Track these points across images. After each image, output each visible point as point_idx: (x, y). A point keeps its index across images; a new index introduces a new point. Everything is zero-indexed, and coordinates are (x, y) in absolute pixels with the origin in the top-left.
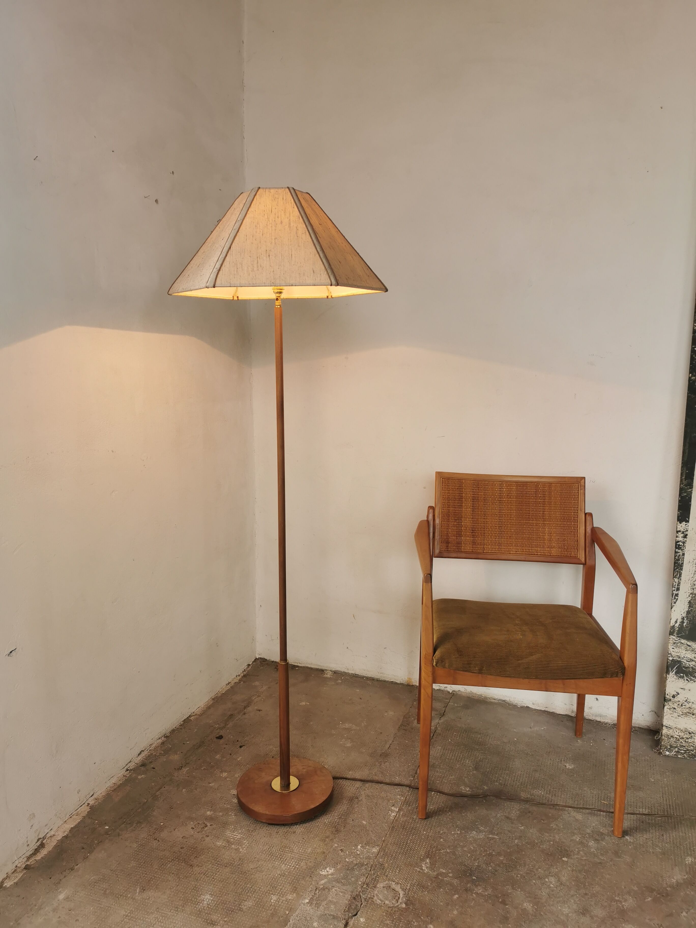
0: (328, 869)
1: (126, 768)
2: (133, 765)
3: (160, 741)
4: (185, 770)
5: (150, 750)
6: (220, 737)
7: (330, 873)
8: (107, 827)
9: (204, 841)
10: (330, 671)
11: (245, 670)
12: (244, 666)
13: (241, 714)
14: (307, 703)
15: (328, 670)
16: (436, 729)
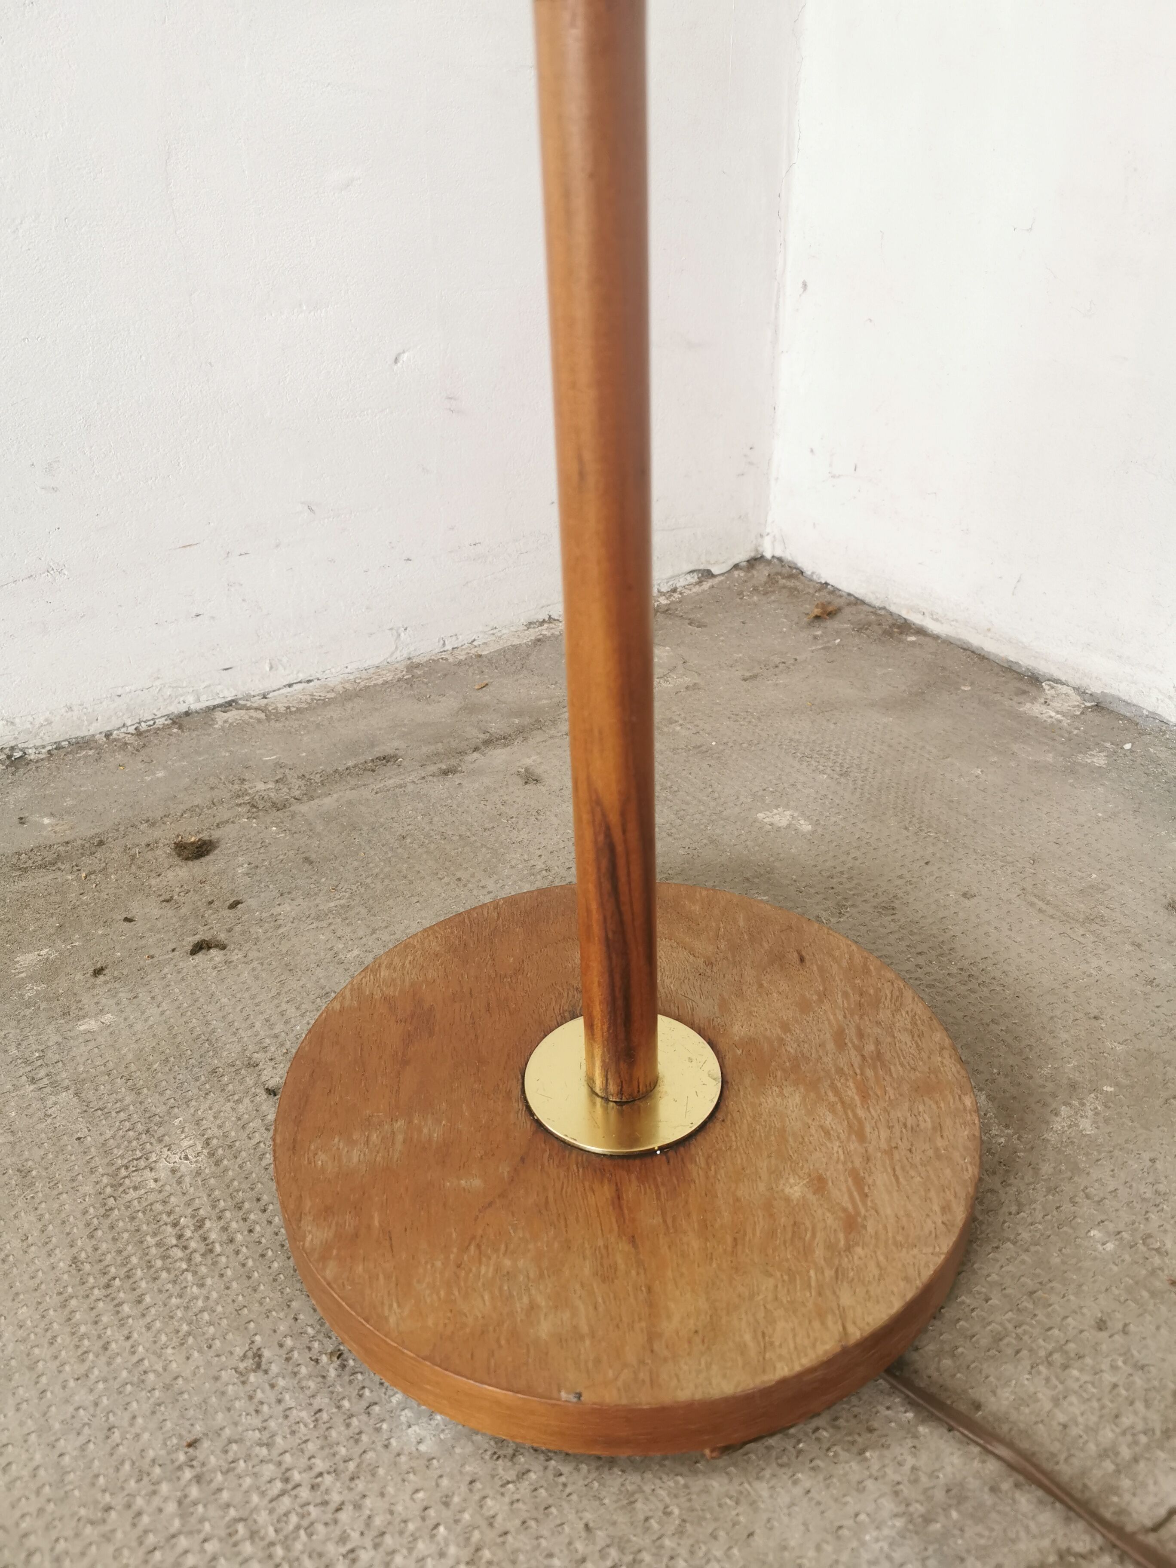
6: (195, 851)
10: (1078, 689)
13: (433, 768)
14: (802, 822)
15: (1062, 683)
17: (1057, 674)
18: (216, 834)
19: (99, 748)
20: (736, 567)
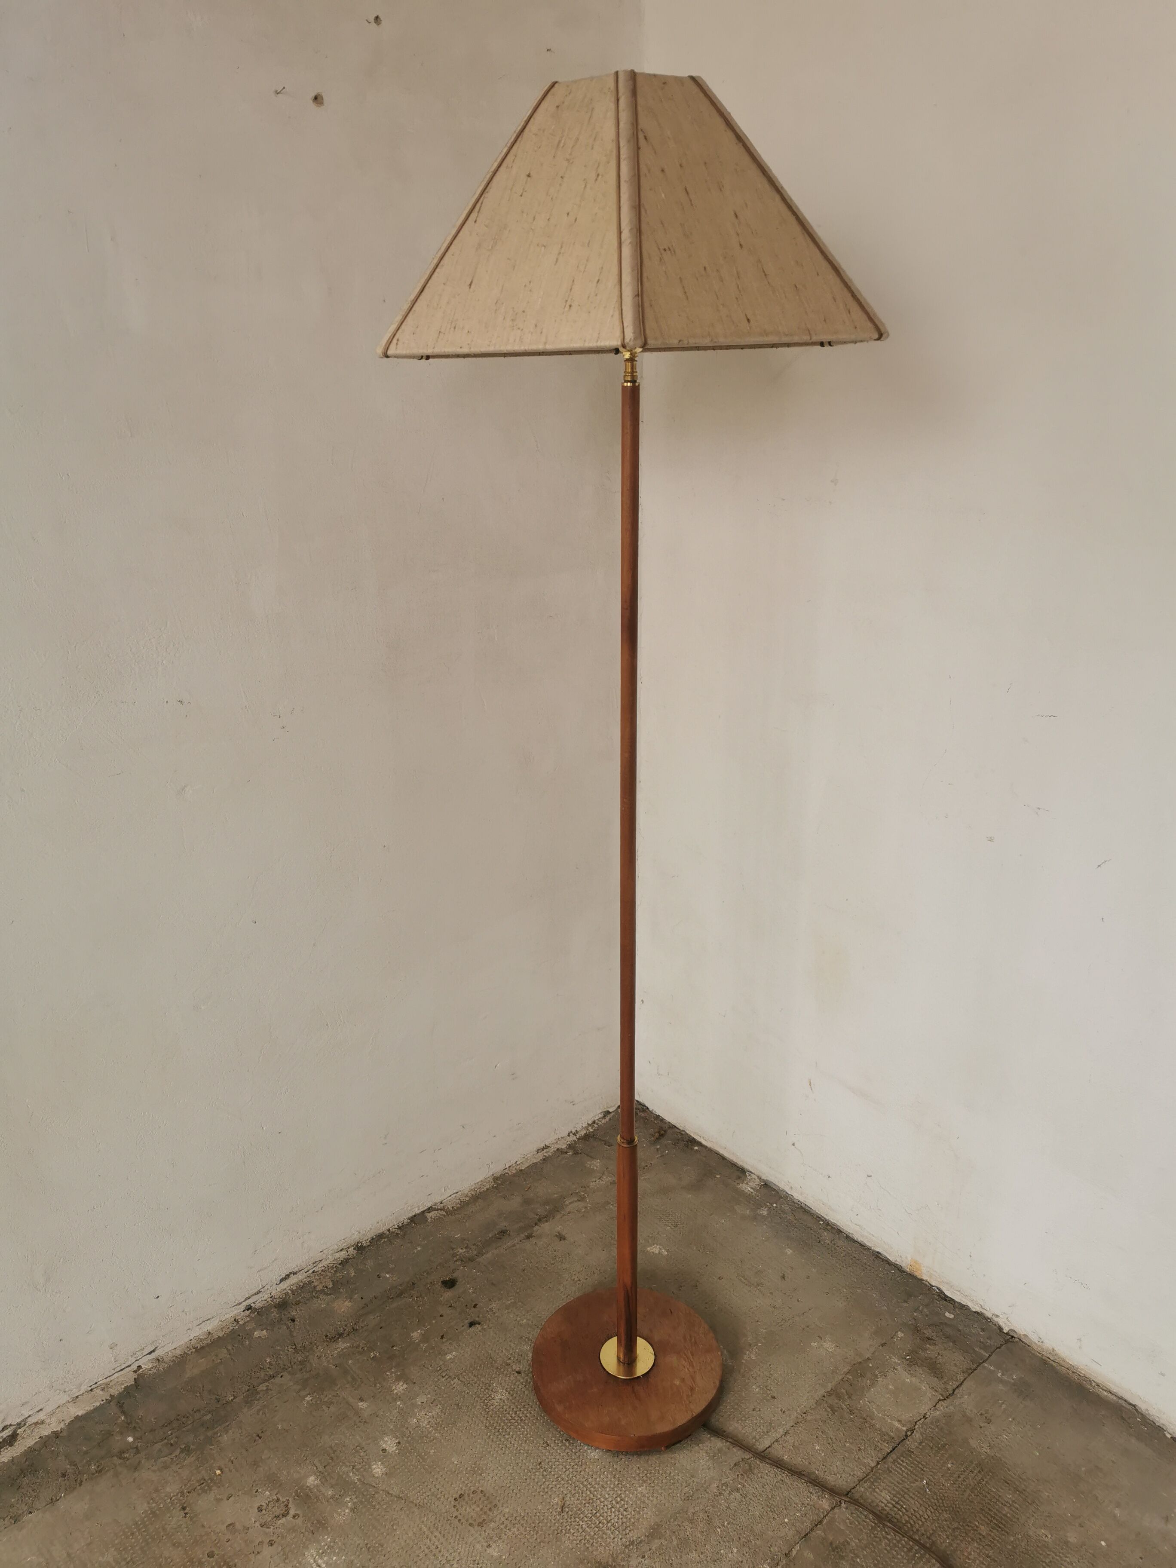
1: (245, 1304)
2: (265, 1298)
3: (343, 1255)
4: (342, 1345)
5: (313, 1272)
6: (450, 1284)
8: (131, 1439)
9: (258, 1553)
10: (758, 1177)
11: (594, 1122)
12: (596, 1113)
13: (522, 1236)
14: (663, 1251)
15: (753, 1174)
16: (909, 1433)
17: (751, 1170)
18: (455, 1275)
19: (387, 1237)
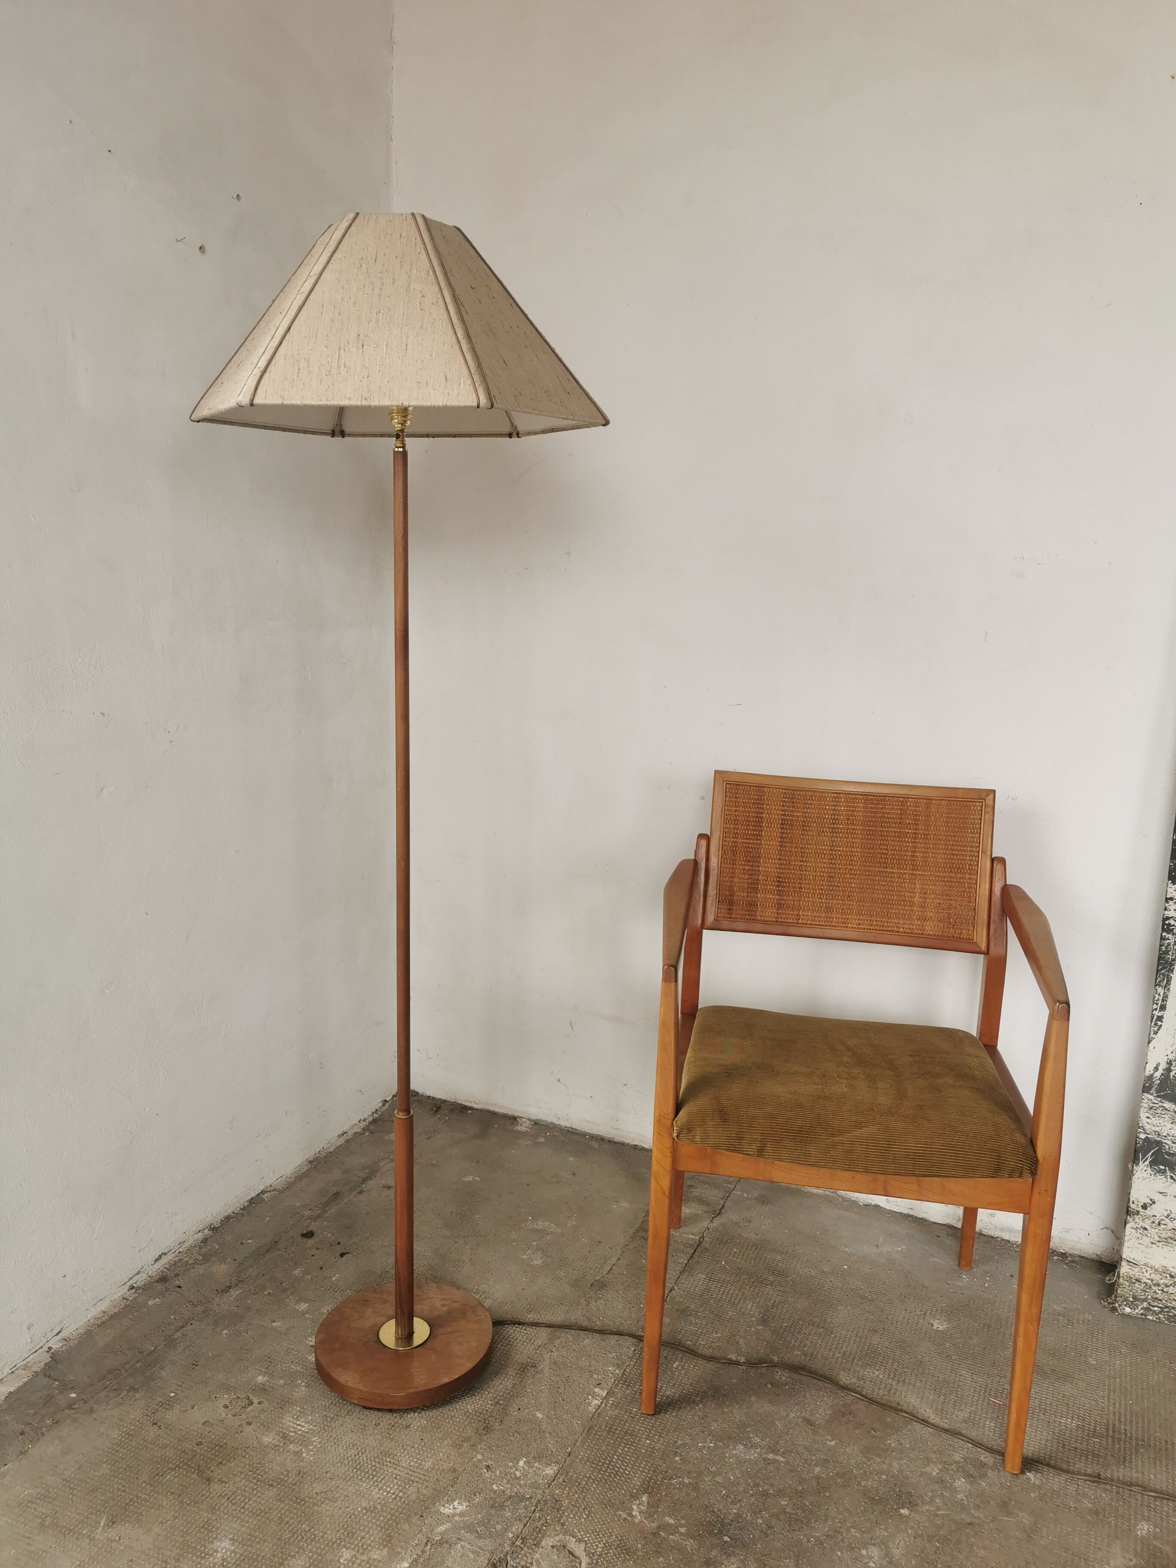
0: (456, 1503)
1: (129, 1284)
2: (144, 1278)
3: (200, 1236)
4: (234, 1293)
5: (179, 1253)
6: (309, 1235)
7: (458, 1511)
8: (73, 1395)
9: (241, 1432)
10: (528, 1119)
11: (377, 1110)
12: (376, 1104)
13: (355, 1193)
15: (523, 1118)
16: (701, 1240)
17: (521, 1115)
18: (310, 1229)
20: (394, 1096)
